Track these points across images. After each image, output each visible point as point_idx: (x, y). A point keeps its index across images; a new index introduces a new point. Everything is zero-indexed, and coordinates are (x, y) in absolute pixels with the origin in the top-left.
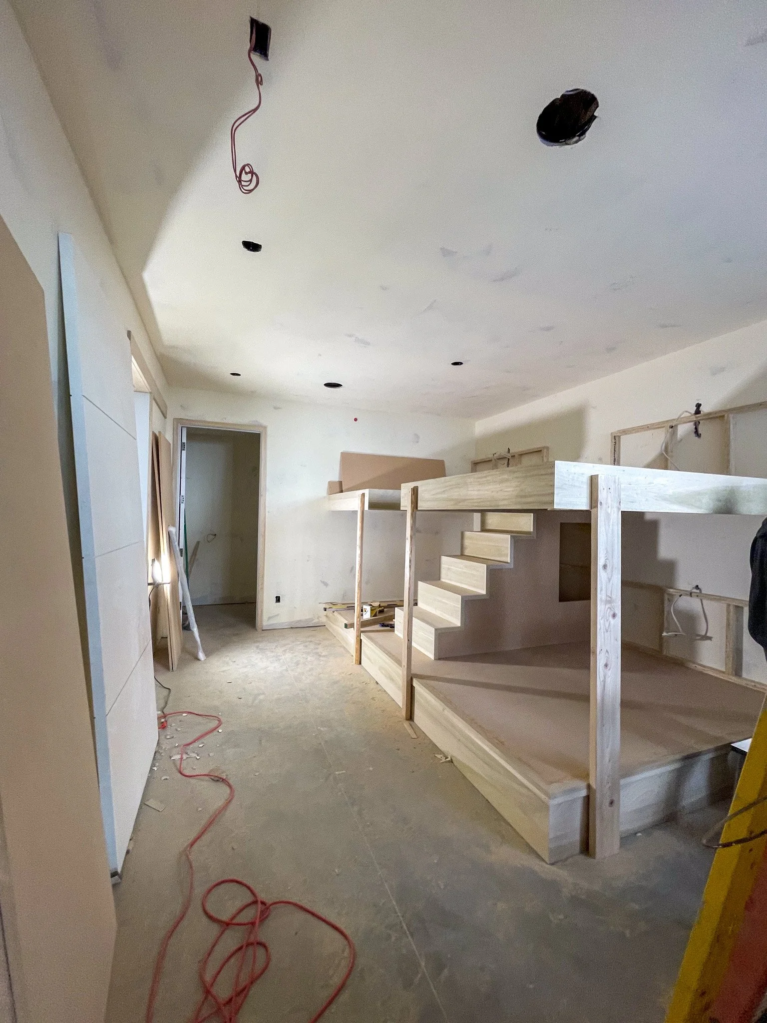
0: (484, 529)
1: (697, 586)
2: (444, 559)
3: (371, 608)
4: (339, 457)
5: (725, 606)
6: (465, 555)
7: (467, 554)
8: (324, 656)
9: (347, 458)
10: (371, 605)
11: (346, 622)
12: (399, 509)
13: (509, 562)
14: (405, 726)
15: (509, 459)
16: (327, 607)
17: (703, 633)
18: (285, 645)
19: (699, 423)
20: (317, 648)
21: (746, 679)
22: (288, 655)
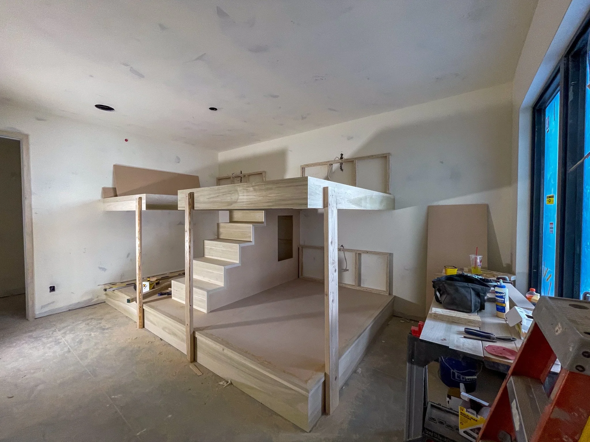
0: (231, 221)
1: (342, 245)
2: (206, 242)
3: (150, 283)
4: (112, 169)
5: (354, 254)
6: (220, 239)
7: (221, 238)
8: (107, 329)
9: (118, 170)
10: (149, 281)
11: (128, 298)
12: (177, 209)
13: (252, 241)
14: (191, 367)
15: (241, 177)
16: (107, 287)
17: (345, 268)
18: (63, 328)
19: (342, 163)
20: (100, 323)
21: (363, 287)
22: (69, 337)
